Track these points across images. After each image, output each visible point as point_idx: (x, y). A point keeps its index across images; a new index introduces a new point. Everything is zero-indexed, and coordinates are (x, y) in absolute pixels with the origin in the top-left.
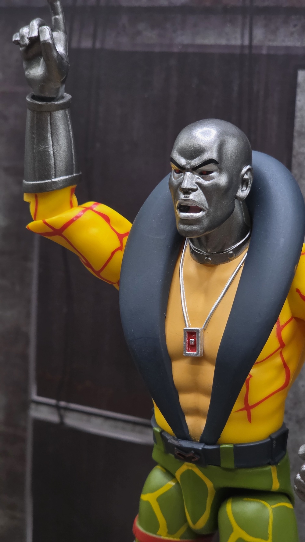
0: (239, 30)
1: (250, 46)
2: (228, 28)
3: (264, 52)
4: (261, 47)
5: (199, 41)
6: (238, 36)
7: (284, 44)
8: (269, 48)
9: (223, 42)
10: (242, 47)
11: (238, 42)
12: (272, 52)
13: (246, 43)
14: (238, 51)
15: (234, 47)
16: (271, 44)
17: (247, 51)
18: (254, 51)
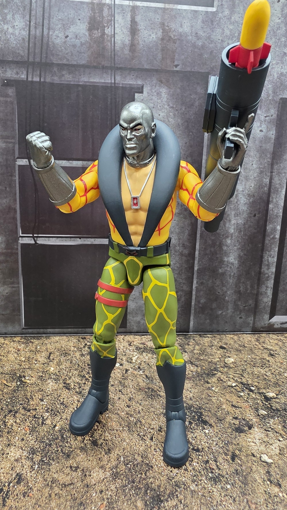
0: (109, 76)
1: (115, 83)
2: (105, 75)
3: (121, 86)
4: (119, 84)
5: (92, 80)
6: (110, 79)
7: (129, 83)
8: (123, 84)
9: (103, 81)
10: (111, 83)
11: (110, 81)
12: (124, 86)
13: (113, 82)
14: (109, 85)
15: (108, 83)
16: (124, 82)
17: (113, 85)
18: (116, 85)
